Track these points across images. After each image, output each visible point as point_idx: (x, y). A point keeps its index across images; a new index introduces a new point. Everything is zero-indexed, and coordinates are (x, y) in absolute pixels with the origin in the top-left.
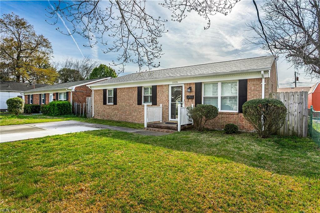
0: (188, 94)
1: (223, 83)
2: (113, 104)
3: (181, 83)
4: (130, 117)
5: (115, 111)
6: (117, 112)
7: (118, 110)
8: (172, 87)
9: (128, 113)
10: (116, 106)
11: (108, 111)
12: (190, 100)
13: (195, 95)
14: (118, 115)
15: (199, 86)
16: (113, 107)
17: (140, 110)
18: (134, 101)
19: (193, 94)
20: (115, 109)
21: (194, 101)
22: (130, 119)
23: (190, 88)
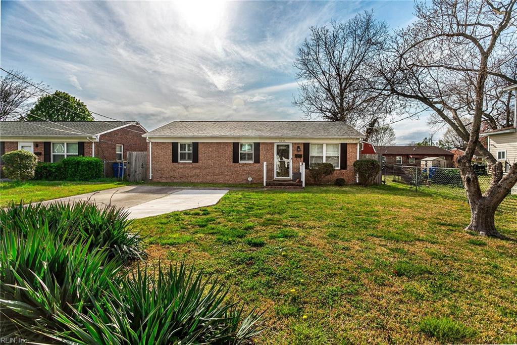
0: (296, 153)
1: (327, 145)
2: (191, 162)
3: (287, 142)
4: (221, 177)
5: (195, 171)
6: (198, 171)
7: (200, 169)
8: (278, 146)
9: (217, 172)
10: (197, 164)
11: (181, 171)
12: (298, 159)
13: (304, 154)
14: (201, 175)
15: (307, 146)
16: (191, 166)
17: (236, 169)
18: (227, 158)
19: (302, 153)
20: (195, 168)
21: (302, 159)
22: (222, 179)
23: (298, 147)
